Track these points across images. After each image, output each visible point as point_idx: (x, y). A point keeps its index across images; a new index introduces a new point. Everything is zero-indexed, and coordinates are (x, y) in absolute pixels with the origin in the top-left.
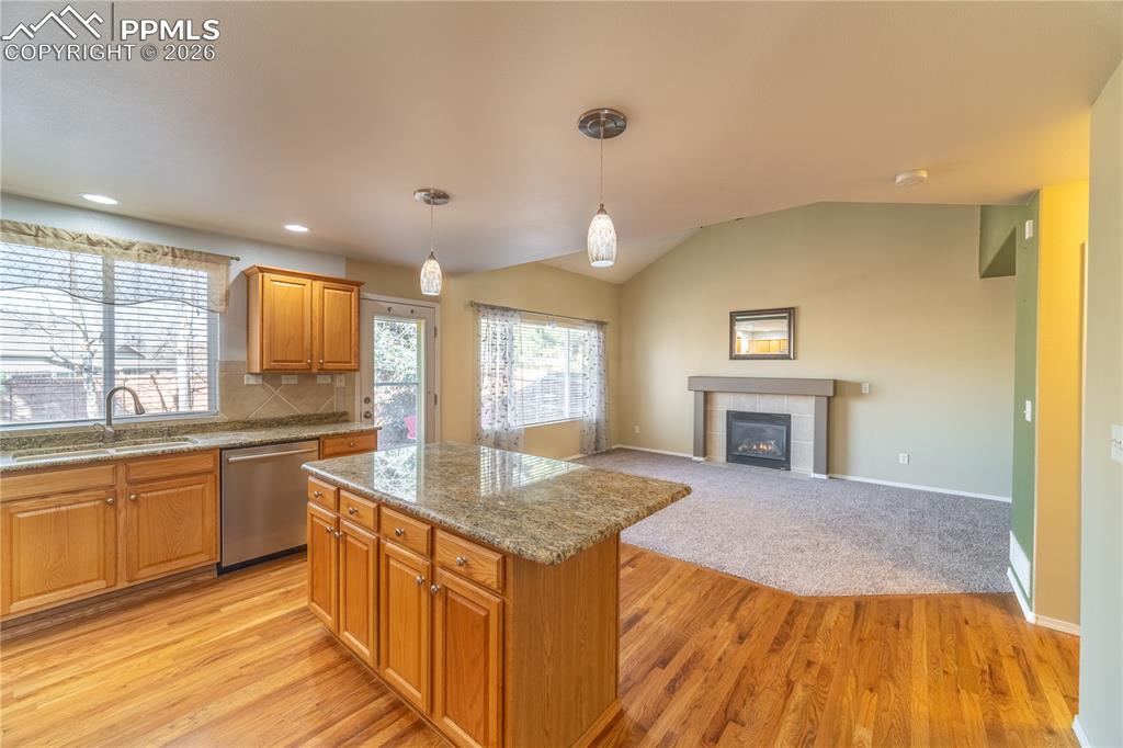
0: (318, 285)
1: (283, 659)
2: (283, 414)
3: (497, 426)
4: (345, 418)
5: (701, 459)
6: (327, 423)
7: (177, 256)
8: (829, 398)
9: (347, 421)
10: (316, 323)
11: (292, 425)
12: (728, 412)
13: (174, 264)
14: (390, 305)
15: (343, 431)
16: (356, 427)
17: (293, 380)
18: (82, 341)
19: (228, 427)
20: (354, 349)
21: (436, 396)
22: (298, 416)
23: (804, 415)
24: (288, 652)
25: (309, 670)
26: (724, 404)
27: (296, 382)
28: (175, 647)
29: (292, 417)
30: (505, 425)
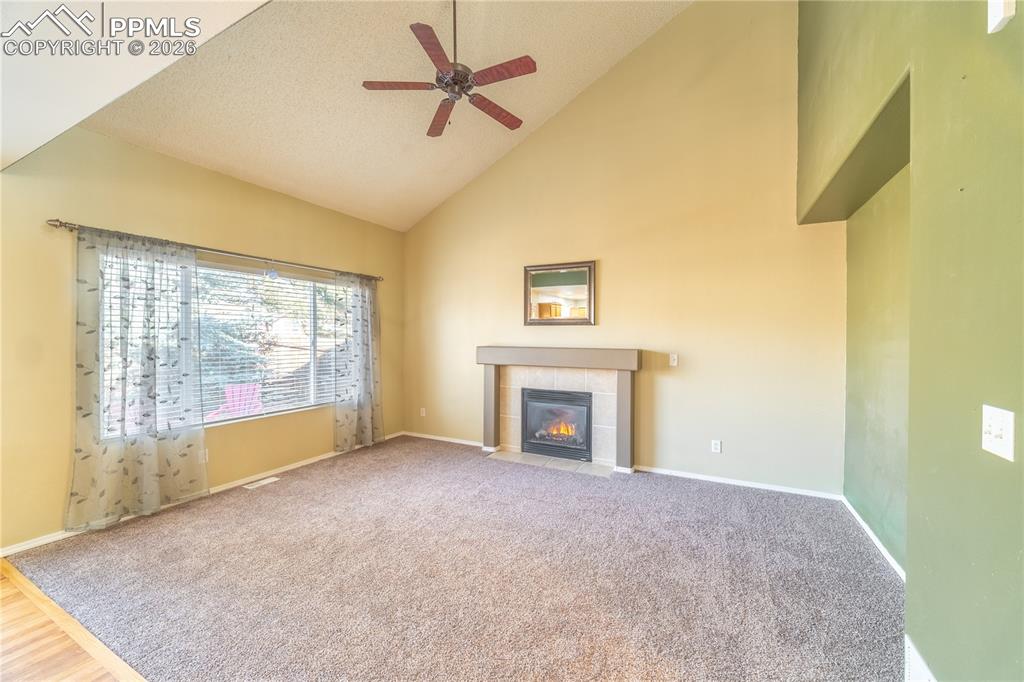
3: (132, 432)
5: (491, 449)
8: (633, 373)
12: (523, 390)
23: (606, 392)
26: (520, 379)
30: (151, 427)
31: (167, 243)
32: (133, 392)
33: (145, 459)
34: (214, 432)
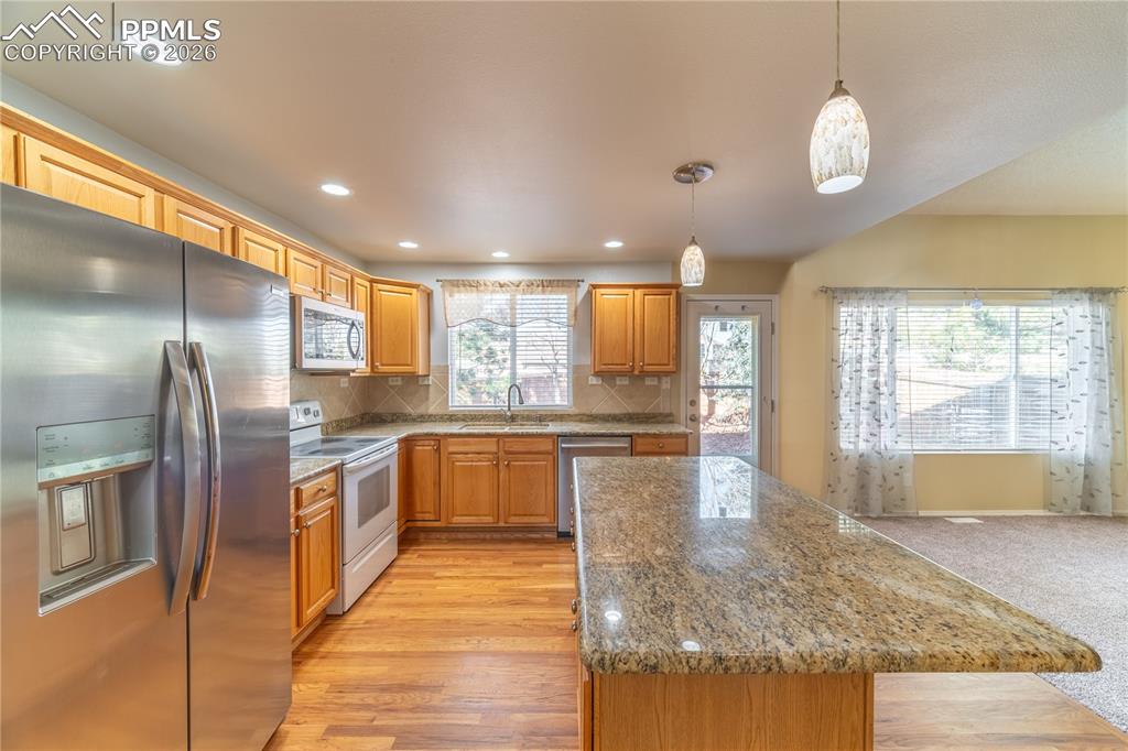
0: (639, 293)
1: (550, 627)
2: (617, 411)
3: (863, 446)
4: (671, 418)
6: (654, 423)
7: (546, 285)
9: (672, 422)
10: (638, 328)
11: (623, 422)
13: (543, 292)
14: (716, 303)
15: (653, 432)
16: (680, 429)
17: (625, 382)
18: (551, 352)
19: (578, 418)
20: (673, 351)
21: (772, 403)
22: (629, 414)
24: (556, 623)
25: (557, 649)
27: (627, 383)
28: (508, 582)
29: (625, 414)
30: (875, 445)
31: (887, 289)
32: (865, 417)
33: (872, 471)
34: (920, 458)
